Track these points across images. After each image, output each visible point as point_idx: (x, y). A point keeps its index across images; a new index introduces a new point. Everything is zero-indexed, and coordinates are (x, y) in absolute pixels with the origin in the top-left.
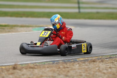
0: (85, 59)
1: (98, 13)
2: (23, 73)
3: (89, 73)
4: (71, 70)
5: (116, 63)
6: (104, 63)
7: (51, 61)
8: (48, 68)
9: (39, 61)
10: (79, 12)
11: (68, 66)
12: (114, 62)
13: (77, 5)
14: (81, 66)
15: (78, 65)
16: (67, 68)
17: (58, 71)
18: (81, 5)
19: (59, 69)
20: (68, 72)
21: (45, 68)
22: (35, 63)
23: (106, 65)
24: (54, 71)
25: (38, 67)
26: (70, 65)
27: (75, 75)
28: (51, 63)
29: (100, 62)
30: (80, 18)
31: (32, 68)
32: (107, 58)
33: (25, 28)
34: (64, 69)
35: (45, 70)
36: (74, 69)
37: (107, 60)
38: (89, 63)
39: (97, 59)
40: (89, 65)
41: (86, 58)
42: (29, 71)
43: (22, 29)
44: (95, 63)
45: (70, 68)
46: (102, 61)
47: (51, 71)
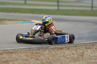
0: (55, 47)
1: (73, 10)
2: (3, 56)
3: (55, 58)
4: (42, 55)
5: (79, 51)
6: (69, 50)
7: (28, 48)
8: (24, 53)
9: (18, 48)
10: (58, 9)
11: (40, 52)
12: (77, 49)
13: (56, 4)
14: (50, 52)
15: (48, 51)
16: (39, 53)
17: (31, 55)
18: (60, 4)
19: (32, 54)
20: (39, 56)
21: (21, 53)
22: (15, 49)
23: (70, 52)
24: (28, 56)
25: (16, 52)
26: (41, 52)
27: (43, 59)
28: (28, 49)
29: (66, 49)
30: (58, 14)
31: (11, 53)
32: (72, 47)
33: (12, 22)
34: (36, 55)
35: (21, 55)
36: (44, 55)
37: (73, 48)
38: (57, 50)
39: (65, 47)
40: (57, 51)
41: (57, 46)
42: (8, 55)
43: (9, 22)
44: (62, 50)
45: (41, 54)
46: (68, 49)
47: (25, 55)
